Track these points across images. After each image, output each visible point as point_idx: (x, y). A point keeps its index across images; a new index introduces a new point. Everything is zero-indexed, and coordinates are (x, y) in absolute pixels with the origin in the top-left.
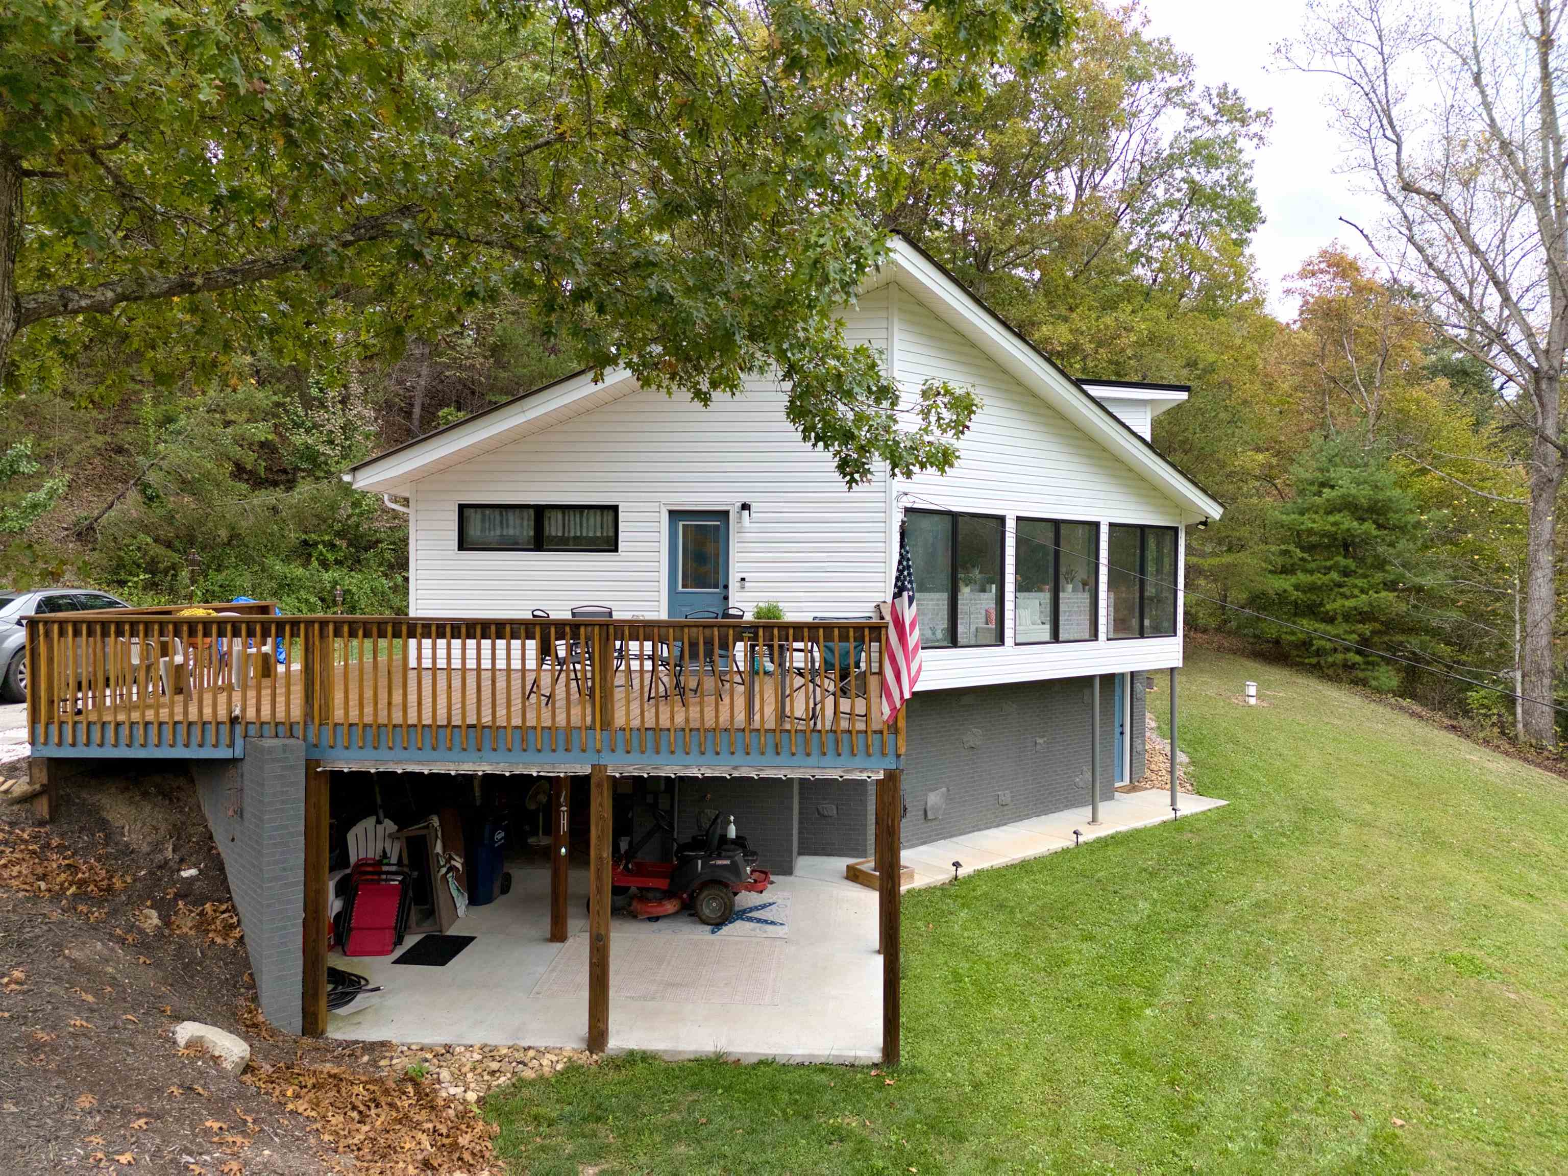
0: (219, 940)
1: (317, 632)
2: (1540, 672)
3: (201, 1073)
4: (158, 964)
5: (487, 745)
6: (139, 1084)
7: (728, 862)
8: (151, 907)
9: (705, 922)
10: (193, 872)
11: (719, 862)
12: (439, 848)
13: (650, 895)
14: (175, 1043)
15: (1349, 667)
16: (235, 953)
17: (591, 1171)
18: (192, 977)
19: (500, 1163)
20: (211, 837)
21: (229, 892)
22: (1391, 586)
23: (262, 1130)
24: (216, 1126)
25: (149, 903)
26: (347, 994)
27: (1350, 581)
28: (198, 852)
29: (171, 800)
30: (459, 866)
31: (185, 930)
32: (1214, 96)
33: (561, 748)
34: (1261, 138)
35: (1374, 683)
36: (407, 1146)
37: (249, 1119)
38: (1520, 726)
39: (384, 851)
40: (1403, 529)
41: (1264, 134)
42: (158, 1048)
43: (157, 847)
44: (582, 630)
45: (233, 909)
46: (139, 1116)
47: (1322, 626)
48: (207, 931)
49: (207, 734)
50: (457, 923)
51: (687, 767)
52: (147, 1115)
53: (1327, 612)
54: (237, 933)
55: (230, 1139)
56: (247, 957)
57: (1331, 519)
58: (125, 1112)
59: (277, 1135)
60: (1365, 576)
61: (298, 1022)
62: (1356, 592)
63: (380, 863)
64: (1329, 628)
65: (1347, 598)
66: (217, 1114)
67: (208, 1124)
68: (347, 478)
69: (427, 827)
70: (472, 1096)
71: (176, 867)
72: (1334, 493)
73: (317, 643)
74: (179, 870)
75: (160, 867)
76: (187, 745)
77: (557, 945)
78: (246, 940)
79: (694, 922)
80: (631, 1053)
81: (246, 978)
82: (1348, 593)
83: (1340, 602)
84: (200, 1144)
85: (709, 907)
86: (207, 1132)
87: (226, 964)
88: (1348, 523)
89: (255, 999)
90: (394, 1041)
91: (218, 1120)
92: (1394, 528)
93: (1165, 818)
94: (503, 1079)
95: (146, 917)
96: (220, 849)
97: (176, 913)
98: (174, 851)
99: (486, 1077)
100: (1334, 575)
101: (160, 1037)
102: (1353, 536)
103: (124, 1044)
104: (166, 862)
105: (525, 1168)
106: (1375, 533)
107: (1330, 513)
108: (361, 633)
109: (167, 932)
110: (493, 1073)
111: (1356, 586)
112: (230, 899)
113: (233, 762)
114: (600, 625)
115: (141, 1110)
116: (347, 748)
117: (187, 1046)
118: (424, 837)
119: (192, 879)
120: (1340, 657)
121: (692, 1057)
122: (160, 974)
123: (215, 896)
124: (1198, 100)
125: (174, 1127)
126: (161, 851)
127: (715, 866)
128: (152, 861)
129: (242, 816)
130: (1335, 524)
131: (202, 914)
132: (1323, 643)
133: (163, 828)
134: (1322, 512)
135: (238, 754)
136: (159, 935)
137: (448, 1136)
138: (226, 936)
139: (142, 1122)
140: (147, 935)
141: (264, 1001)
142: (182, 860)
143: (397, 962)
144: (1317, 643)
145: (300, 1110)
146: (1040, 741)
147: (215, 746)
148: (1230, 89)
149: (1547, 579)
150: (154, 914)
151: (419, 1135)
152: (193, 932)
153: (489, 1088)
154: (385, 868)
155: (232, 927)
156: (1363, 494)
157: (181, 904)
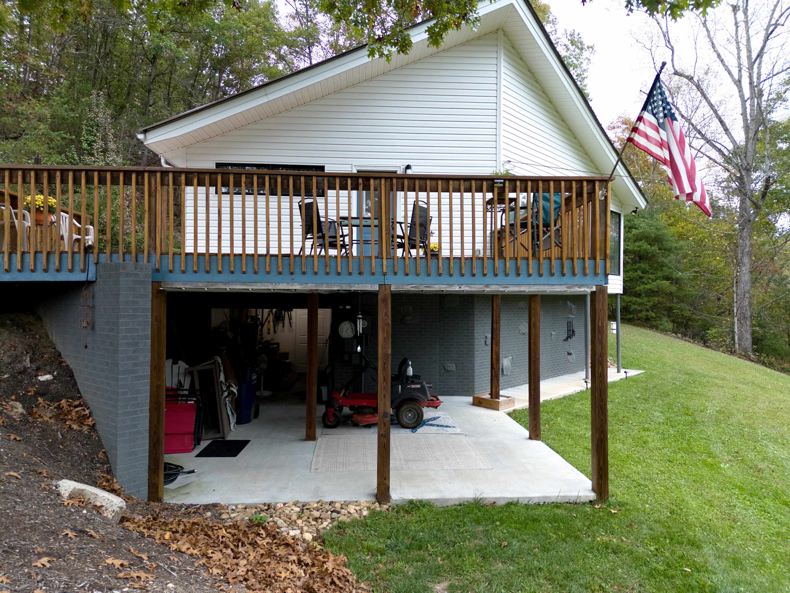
0: (75, 427)
1: (159, 180)
2: (745, 318)
3: (87, 519)
4: (27, 441)
5: (297, 271)
6: (33, 528)
7: (419, 386)
8: (16, 400)
9: (404, 427)
10: (48, 377)
11: (413, 386)
12: (222, 378)
13: (366, 410)
14: (59, 495)
15: (647, 319)
16: (89, 437)
17: (438, 587)
18: (56, 453)
19: (362, 585)
20: (60, 355)
21: (80, 393)
22: (667, 278)
23: (158, 566)
24: (117, 563)
25: (13, 397)
26: (171, 475)
27: (646, 276)
28: (51, 365)
29: (24, 331)
30: (235, 391)
31: (45, 419)
32: (568, 35)
33: (355, 273)
34: (589, 60)
35: (662, 327)
36: (283, 575)
37: (145, 556)
38: (737, 346)
39: (180, 382)
40: (670, 250)
41: (591, 58)
42: (44, 499)
43: (17, 359)
44: (372, 181)
45: (85, 405)
46: (39, 556)
47: (635, 299)
48: (65, 420)
49: (64, 260)
50: (231, 434)
51: (451, 285)
52: (47, 555)
53: (636, 292)
54: (90, 422)
55: (135, 575)
56: (100, 440)
57: (637, 244)
58: (24, 553)
59: (173, 570)
60: (652, 274)
61: (145, 490)
62: (650, 281)
63: (178, 389)
64: (638, 299)
65: (646, 284)
66: (115, 552)
67: (109, 561)
68: (140, 136)
69: (214, 363)
70: (308, 537)
71: (34, 373)
72: (638, 231)
73: (159, 188)
74: (36, 376)
75: (20, 373)
76: (46, 271)
77: (311, 443)
78: (98, 427)
79: (397, 428)
80: (411, 502)
81: (101, 455)
82: (646, 282)
83: (642, 287)
84: (106, 580)
85: (408, 417)
86: (109, 568)
87: (83, 445)
88: (645, 246)
89: (109, 471)
90: (223, 503)
91: (117, 558)
92: (665, 249)
93: (622, 377)
94: (325, 524)
95: (12, 407)
96: (69, 363)
97: (37, 406)
98: (31, 362)
99: (314, 523)
100: (639, 273)
101: (44, 489)
102: (647, 252)
103: (10, 494)
104: (25, 369)
105: (386, 588)
106: (658, 251)
107: (635, 241)
108: (195, 181)
109: (31, 419)
110: (316, 519)
111: (649, 278)
112: (80, 397)
113: (88, 284)
114: (386, 178)
115: (39, 549)
116: (183, 272)
117: (71, 497)
118: (212, 369)
119: (47, 382)
120: (644, 314)
121: (457, 503)
122: (30, 448)
123: (69, 395)
124: (561, 37)
125: (78, 565)
126: (20, 362)
127: (411, 388)
128: (13, 368)
129: (93, 328)
130: (638, 247)
131: (59, 407)
132: (636, 307)
133: (20, 348)
134: (632, 241)
135: (91, 276)
136: (24, 420)
137: (313, 565)
138: (81, 424)
139: (44, 560)
140: (14, 420)
141: (119, 473)
142: (38, 369)
143: (198, 456)
144: (633, 307)
145: (184, 549)
146: (553, 333)
147: (71, 271)
148: (576, 33)
149: (747, 271)
150: (19, 405)
151: (290, 566)
152: (52, 421)
153: (318, 530)
154: (181, 393)
155: (85, 417)
156: (652, 232)
157: (40, 400)
